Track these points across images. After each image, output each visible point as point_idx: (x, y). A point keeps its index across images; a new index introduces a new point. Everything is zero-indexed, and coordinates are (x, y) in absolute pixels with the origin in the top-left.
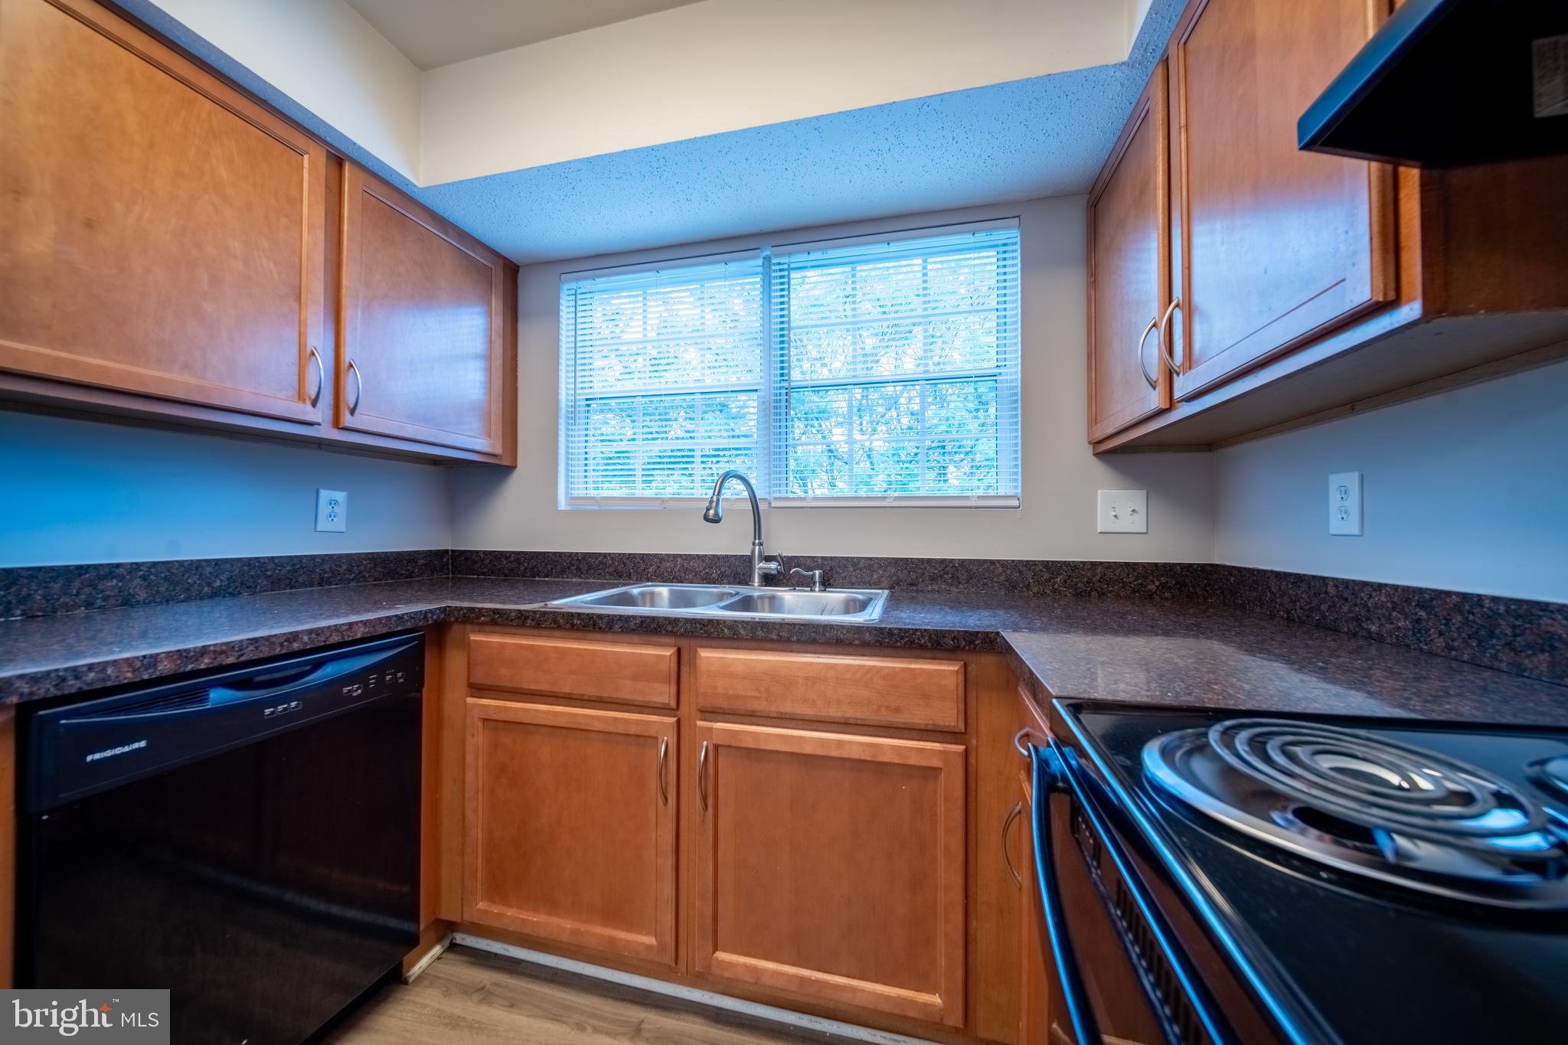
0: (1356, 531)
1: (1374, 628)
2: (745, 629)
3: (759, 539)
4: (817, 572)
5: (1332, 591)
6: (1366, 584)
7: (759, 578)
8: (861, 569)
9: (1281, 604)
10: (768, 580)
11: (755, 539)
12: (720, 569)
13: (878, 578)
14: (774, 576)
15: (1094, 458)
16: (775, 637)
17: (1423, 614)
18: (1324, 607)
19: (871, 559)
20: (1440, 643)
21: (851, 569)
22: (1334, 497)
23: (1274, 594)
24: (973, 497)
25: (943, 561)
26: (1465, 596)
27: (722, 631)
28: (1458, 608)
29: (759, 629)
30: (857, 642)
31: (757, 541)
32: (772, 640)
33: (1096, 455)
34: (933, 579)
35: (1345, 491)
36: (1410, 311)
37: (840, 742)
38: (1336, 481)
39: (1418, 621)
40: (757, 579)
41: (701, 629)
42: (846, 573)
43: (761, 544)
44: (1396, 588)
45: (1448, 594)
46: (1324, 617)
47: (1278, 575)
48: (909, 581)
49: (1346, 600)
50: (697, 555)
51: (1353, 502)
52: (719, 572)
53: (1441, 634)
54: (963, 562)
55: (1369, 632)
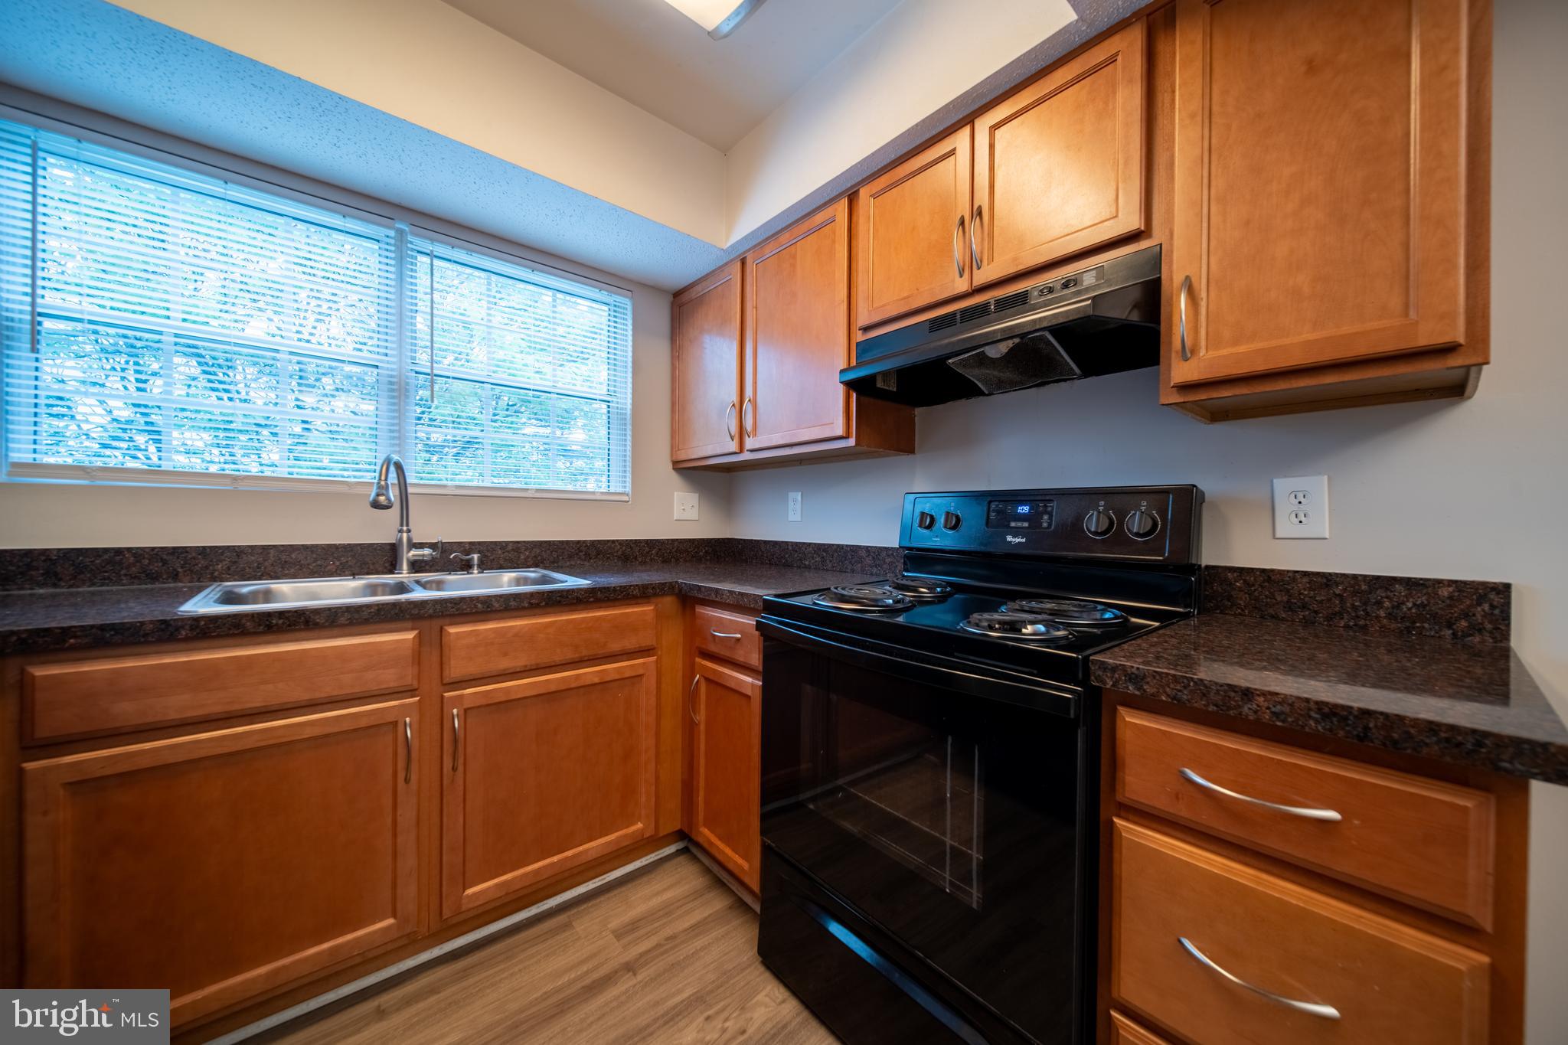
0: (800, 520)
1: (807, 563)
2: (498, 602)
3: (407, 525)
4: (476, 556)
5: (790, 548)
6: (804, 543)
7: (408, 565)
8: (508, 552)
9: (767, 557)
10: (417, 566)
11: (402, 525)
12: (339, 560)
13: (525, 559)
14: (426, 563)
15: (673, 471)
16: (527, 605)
17: (825, 554)
18: (787, 556)
19: (518, 542)
20: (830, 565)
21: (500, 552)
22: (791, 504)
23: (763, 552)
24: (598, 492)
25: (579, 542)
26: (838, 545)
27: (476, 606)
28: (836, 551)
29: (512, 600)
30: (592, 599)
31: (405, 528)
32: (524, 608)
33: (674, 469)
34: (570, 557)
35: (795, 501)
36: (851, 442)
37: (578, 676)
38: (792, 495)
39: (823, 557)
40: (405, 566)
41: (452, 608)
42: (494, 556)
43: (409, 531)
44: (815, 544)
45: (833, 545)
46: (787, 561)
47: (765, 542)
48: (552, 559)
49: (796, 551)
50: (303, 545)
51: (799, 505)
52: (338, 563)
53: (831, 561)
54: (593, 542)
55: (805, 564)
